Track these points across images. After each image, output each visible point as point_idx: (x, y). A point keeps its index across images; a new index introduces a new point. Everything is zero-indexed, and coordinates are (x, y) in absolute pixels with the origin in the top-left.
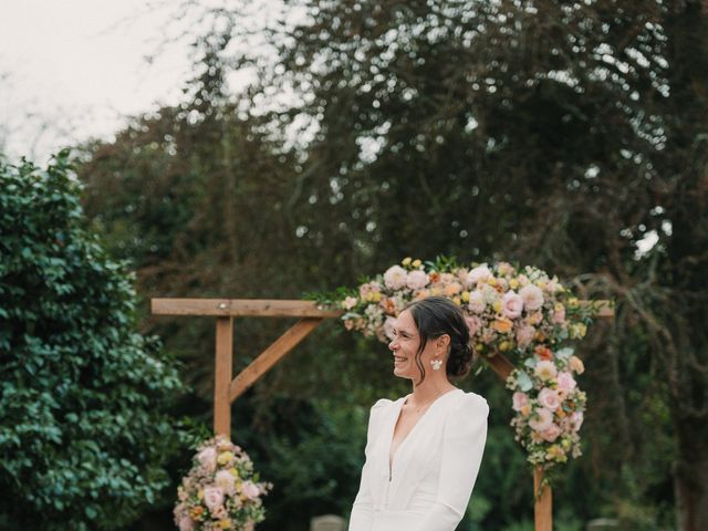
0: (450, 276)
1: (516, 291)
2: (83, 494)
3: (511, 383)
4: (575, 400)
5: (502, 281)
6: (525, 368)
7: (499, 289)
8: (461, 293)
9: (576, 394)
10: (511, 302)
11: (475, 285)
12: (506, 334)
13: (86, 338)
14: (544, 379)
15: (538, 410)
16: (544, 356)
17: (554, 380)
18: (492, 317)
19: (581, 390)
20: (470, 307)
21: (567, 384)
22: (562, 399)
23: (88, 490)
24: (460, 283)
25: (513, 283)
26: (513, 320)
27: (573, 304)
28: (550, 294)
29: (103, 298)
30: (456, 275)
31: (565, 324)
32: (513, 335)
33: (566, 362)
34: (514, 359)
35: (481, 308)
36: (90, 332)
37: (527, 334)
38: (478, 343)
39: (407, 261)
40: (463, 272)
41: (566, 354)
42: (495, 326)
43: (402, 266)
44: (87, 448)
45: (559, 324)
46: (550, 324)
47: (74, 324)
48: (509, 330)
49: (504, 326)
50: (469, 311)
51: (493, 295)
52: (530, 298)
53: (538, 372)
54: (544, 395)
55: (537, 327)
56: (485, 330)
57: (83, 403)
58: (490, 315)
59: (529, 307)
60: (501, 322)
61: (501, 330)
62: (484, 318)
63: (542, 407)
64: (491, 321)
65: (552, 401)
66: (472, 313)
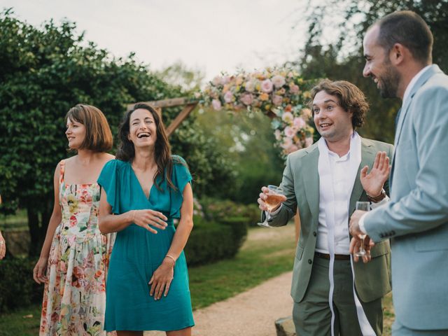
1: (270, 78)
8: (242, 83)
10: (266, 85)
12: (266, 101)
14: (286, 121)
15: (284, 138)
16: (288, 110)
17: (291, 122)
20: (247, 90)
21: (299, 123)
22: (295, 132)
25: (269, 75)
26: (269, 94)
27: (300, 82)
32: (270, 101)
35: (252, 89)
37: (278, 100)
41: (297, 108)
42: (260, 98)
45: (294, 93)
46: (289, 93)
48: (267, 99)
49: (264, 97)
50: (246, 92)
52: (279, 81)
53: (284, 119)
54: (287, 131)
55: (283, 95)
58: (256, 93)
59: (277, 86)
60: (262, 96)
61: (263, 99)
62: (253, 94)
63: (286, 136)
64: (258, 95)
65: (291, 133)
66: (248, 93)
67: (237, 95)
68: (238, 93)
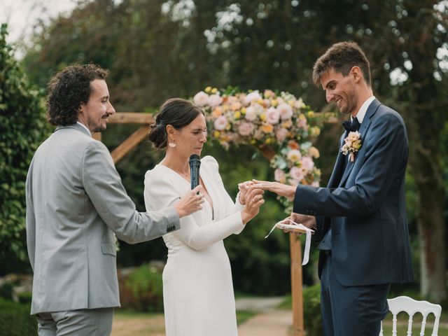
0: (234, 98)
1: (275, 107)
2: (10, 235)
3: (273, 164)
4: (313, 175)
5: (267, 101)
6: (282, 155)
7: (265, 106)
8: (241, 109)
9: (314, 170)
10: (271, 114)
11: (249, 104)
12: (269, 134)
13: (16, 137)
14: (293, 161)
15: (290, 181)
16: (293, 147)
17: (300, 162)
18: (259, 123)
19: (318, 168)
20: (247, 117)
21: (308, 164)
22: (305, 173)
23: (13, 232)
24: (241, 102)
25: (274, 102)
26: (274, 125)
27: (311, 115)
28: (297, 109)
29: (28, 112)
30: (238, 98)
31: (306, 127)
32: (273, 135)
33: (306, 151)
34: (275, 149)
35: (253, 118)
36: (19, 134)
37: (282, 134)
38: (252, 139)
39: (208, 89)
40: (243, 96)
41: (306, 146)
42: (262, 128)
43: (205, 92)
44: (14, 206)
45: (302, 128)
46: (297, 127)
47: (9, 128)
48: (271, 131)
50: (245, 119)
51: (260, 110)
52: (284, 112)
53: (290, 156)
54: (294, 171)
55: (289, 129)
56: (256, 132)
57: (13, 178)
58: (259, 122)
59: (283, 118)
60: (266, 127)
61: (266, 131)
62: (255, 124)
63: (292, 179)
64: (259, 125)
65: (298, 175)
66: (248, 121)
67: (234, 122)
68: (237, 120)
